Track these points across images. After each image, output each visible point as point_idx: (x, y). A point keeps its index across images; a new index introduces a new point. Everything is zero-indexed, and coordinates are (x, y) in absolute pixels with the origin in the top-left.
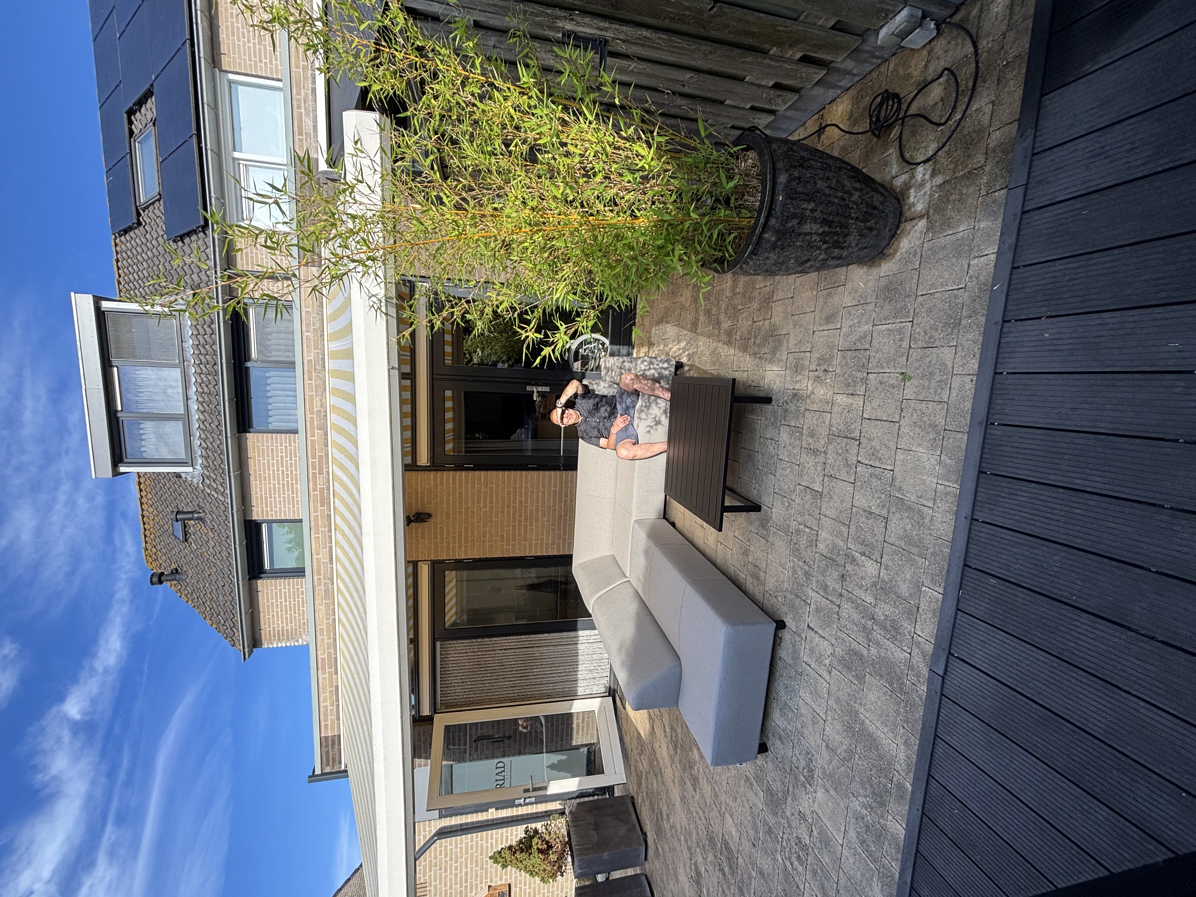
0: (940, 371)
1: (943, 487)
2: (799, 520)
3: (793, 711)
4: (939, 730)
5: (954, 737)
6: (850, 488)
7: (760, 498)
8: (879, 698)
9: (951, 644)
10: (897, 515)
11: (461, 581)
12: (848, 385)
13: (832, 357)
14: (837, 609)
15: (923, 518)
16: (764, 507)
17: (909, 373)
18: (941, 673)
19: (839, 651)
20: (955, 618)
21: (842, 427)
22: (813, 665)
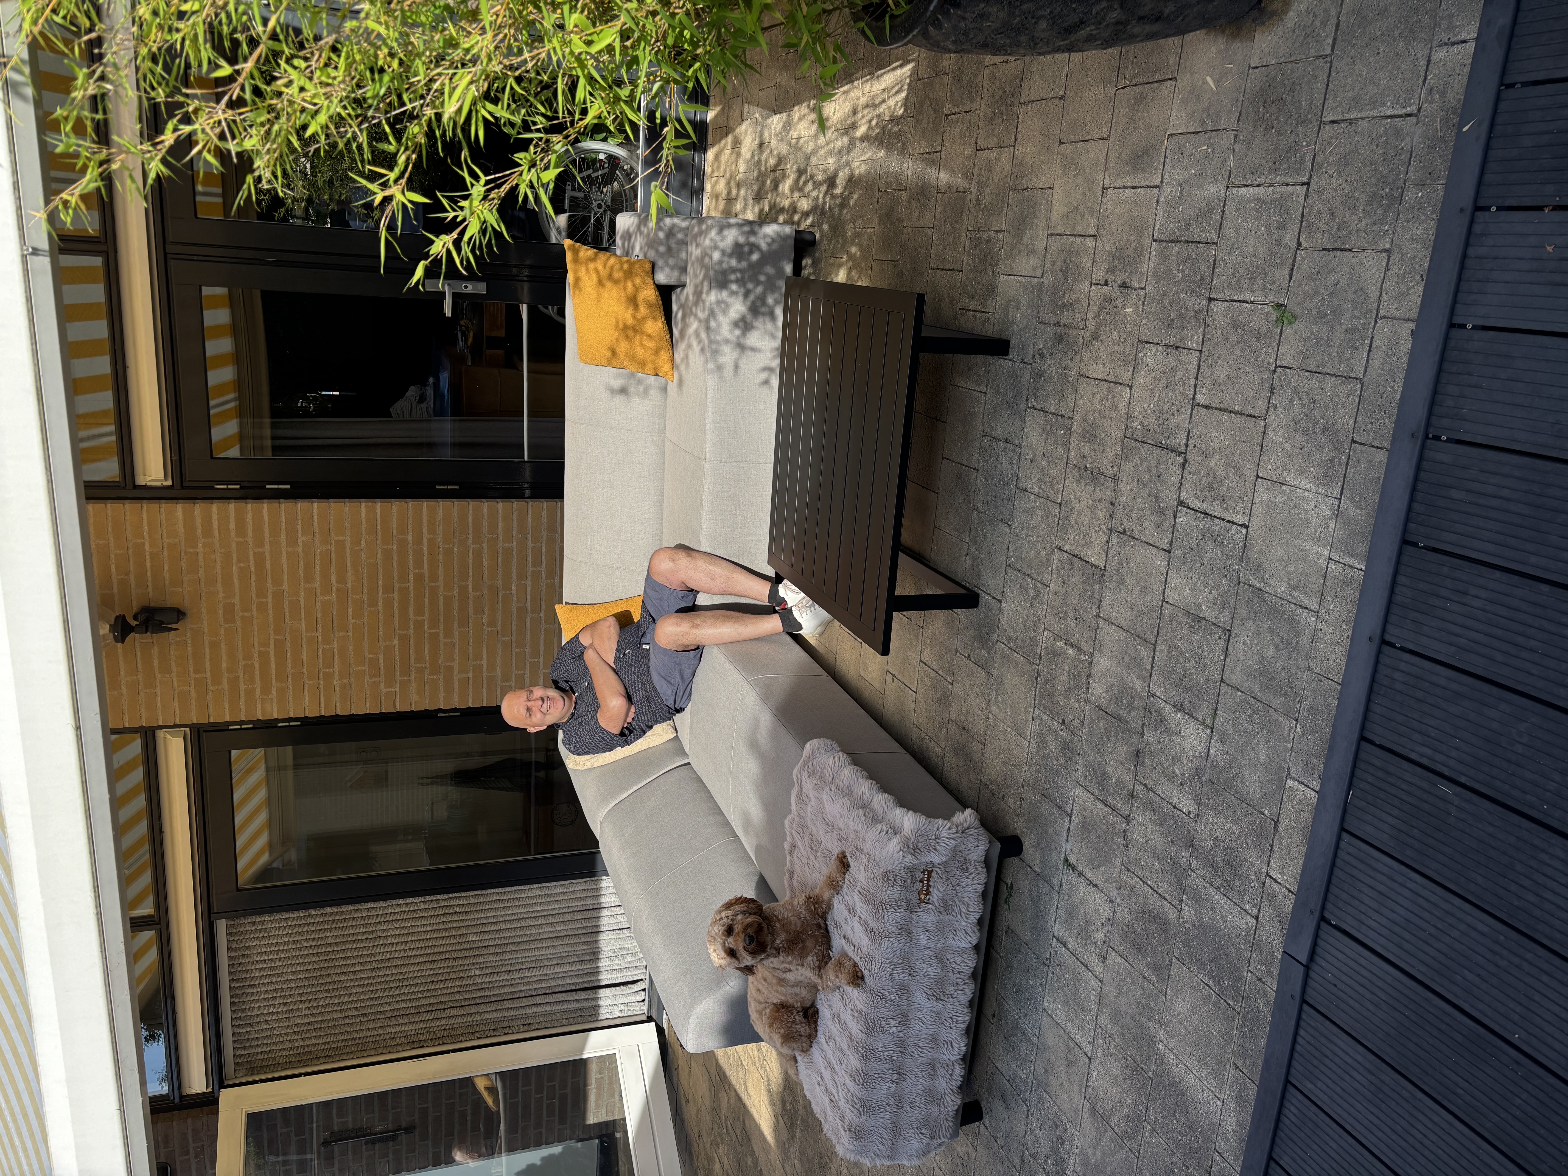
0: (1354, 307)
1: (1340, 567)
2: (1056, 628)
3: (1030, 1041)
4: (1293, 1071)
5: (1319, 1084)
6: (1160, 562)
7: (979, 575)
8: (1194, 1009)
9: (1325, 899)
10: (1250, 624)
11: (279, 768)
12: (1170, 325)
13: (1139, 252)
14: (1124, 825)
15: (1298, 635)
16: (984, 598)
17: (1293, 307)
18: (1303, 959)
19: (1124, 914)
20: (1337, 847)
21: (1151, 421)
22: (1072, 943)
